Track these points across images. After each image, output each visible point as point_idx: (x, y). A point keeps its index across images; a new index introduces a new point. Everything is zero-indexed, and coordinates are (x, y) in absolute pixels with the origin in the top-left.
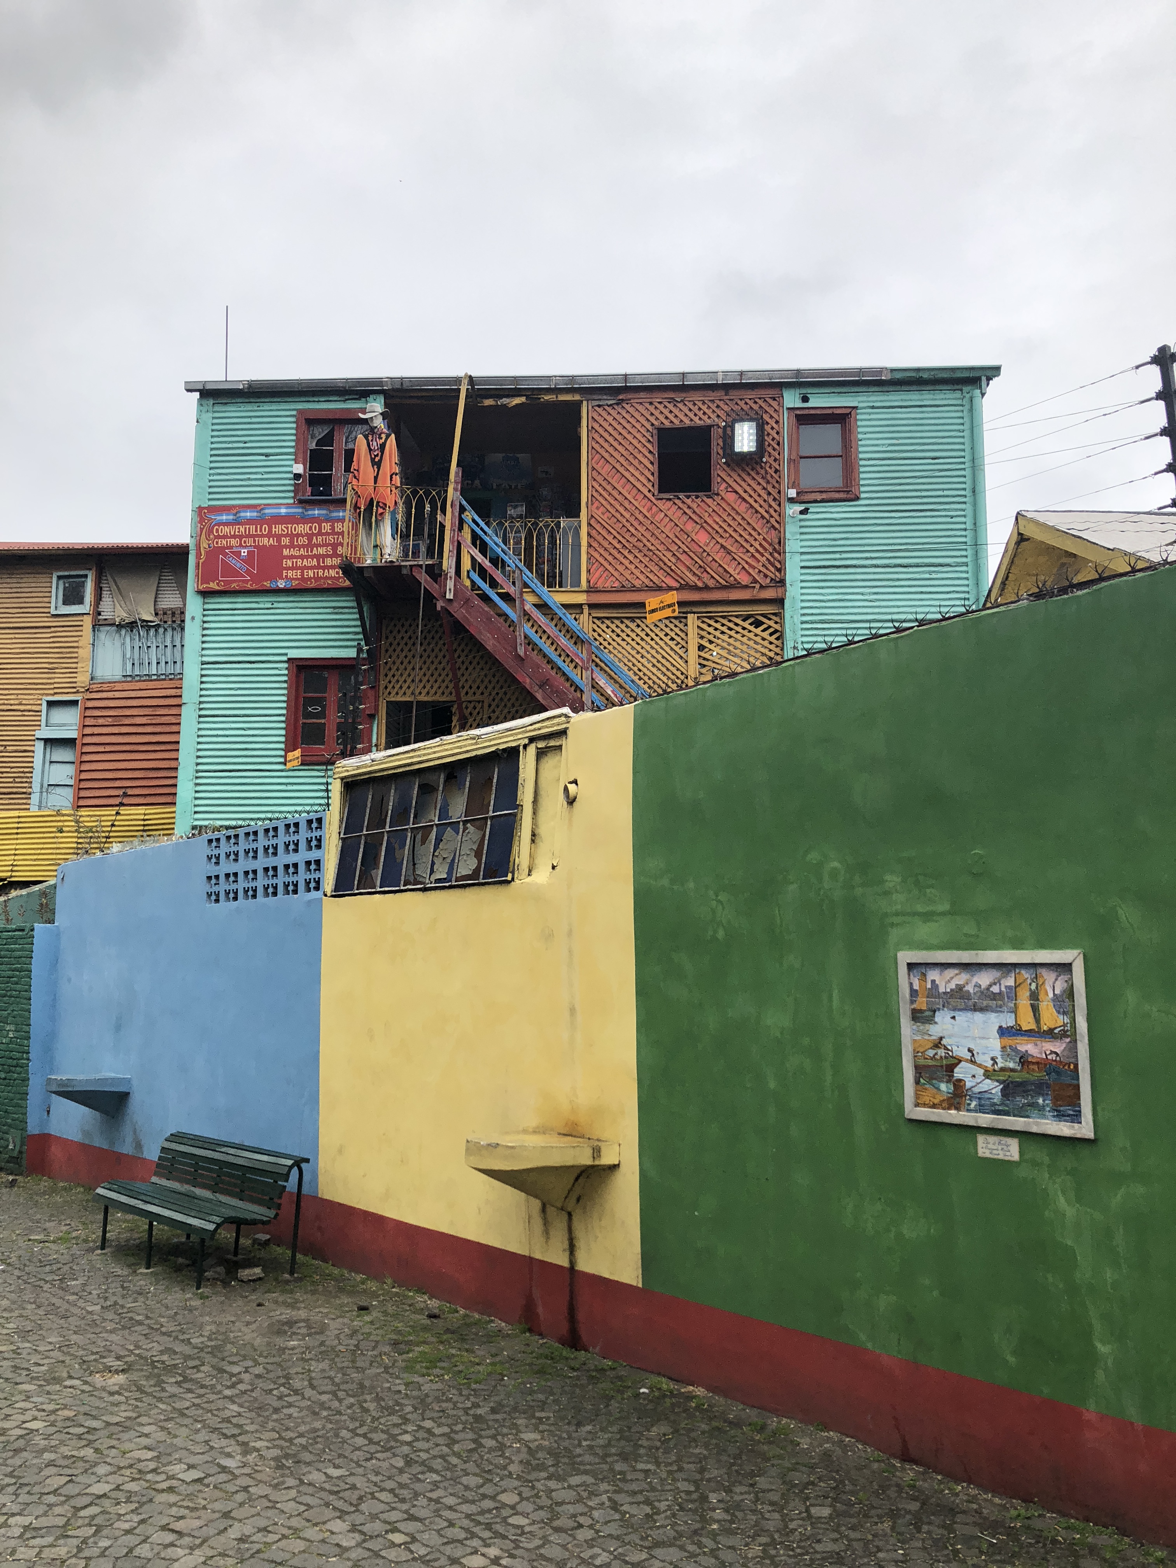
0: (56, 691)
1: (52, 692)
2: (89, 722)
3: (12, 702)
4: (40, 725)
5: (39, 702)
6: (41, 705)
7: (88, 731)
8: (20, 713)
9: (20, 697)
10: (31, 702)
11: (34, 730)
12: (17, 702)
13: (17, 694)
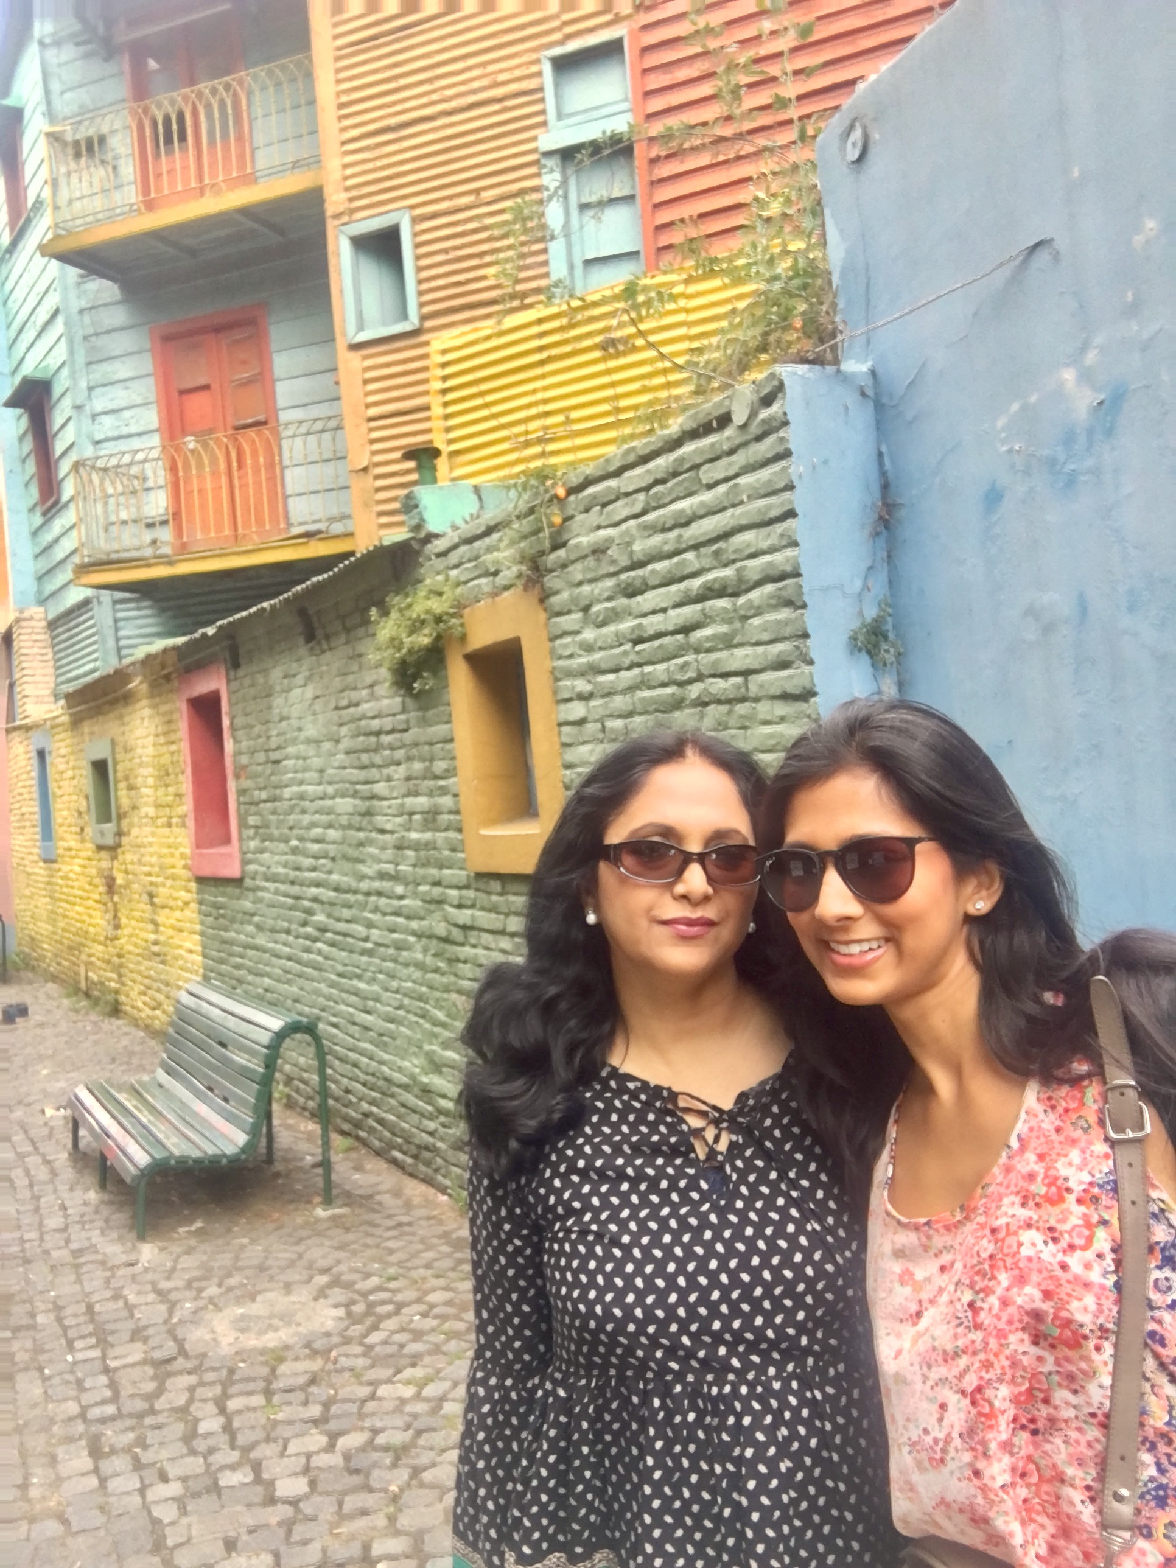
0: (568, 30)
1: (557, 36)
2: (656, 81)
3: (476, 85)
4: (544, 124)
5: (534, 69)
6: (539, 74)
7: (657, 104)
8: (496, 107)
9: (491, 68)
10: (517, 73)
11: (534, 139)
12: (485, 82)
13: (484, 65)
